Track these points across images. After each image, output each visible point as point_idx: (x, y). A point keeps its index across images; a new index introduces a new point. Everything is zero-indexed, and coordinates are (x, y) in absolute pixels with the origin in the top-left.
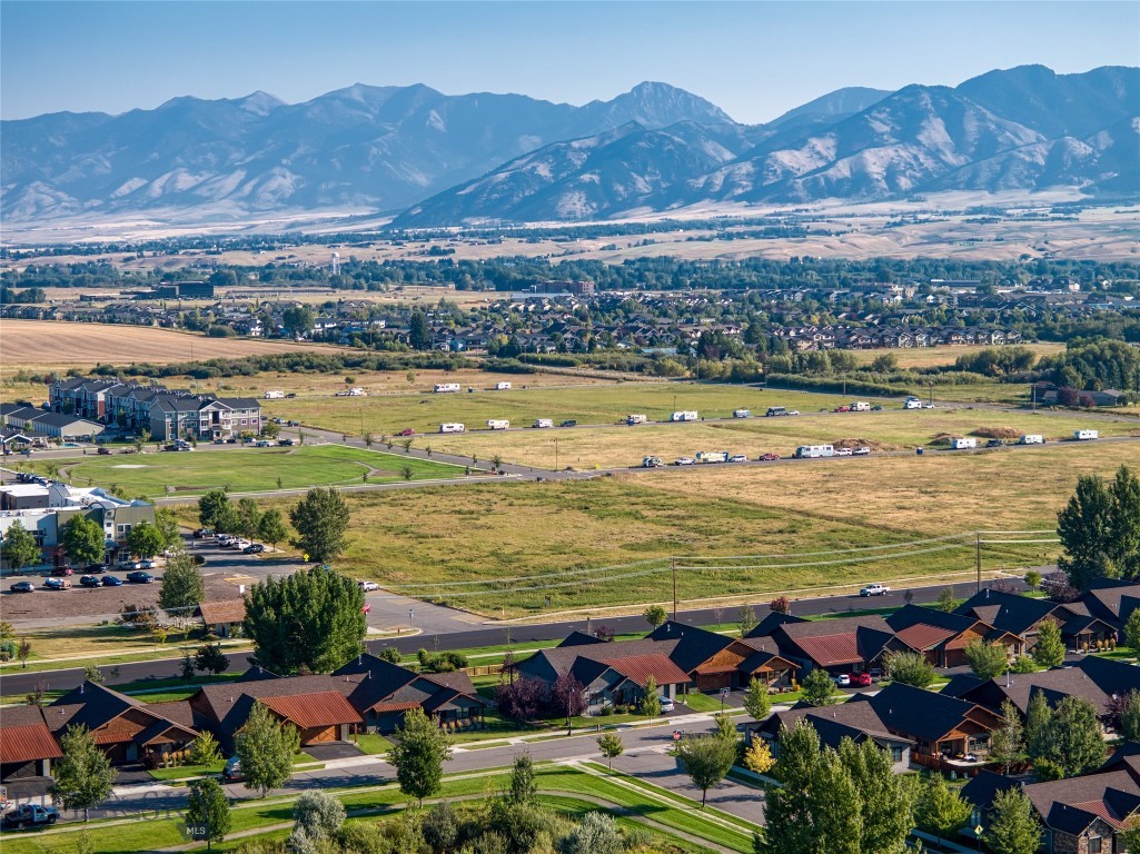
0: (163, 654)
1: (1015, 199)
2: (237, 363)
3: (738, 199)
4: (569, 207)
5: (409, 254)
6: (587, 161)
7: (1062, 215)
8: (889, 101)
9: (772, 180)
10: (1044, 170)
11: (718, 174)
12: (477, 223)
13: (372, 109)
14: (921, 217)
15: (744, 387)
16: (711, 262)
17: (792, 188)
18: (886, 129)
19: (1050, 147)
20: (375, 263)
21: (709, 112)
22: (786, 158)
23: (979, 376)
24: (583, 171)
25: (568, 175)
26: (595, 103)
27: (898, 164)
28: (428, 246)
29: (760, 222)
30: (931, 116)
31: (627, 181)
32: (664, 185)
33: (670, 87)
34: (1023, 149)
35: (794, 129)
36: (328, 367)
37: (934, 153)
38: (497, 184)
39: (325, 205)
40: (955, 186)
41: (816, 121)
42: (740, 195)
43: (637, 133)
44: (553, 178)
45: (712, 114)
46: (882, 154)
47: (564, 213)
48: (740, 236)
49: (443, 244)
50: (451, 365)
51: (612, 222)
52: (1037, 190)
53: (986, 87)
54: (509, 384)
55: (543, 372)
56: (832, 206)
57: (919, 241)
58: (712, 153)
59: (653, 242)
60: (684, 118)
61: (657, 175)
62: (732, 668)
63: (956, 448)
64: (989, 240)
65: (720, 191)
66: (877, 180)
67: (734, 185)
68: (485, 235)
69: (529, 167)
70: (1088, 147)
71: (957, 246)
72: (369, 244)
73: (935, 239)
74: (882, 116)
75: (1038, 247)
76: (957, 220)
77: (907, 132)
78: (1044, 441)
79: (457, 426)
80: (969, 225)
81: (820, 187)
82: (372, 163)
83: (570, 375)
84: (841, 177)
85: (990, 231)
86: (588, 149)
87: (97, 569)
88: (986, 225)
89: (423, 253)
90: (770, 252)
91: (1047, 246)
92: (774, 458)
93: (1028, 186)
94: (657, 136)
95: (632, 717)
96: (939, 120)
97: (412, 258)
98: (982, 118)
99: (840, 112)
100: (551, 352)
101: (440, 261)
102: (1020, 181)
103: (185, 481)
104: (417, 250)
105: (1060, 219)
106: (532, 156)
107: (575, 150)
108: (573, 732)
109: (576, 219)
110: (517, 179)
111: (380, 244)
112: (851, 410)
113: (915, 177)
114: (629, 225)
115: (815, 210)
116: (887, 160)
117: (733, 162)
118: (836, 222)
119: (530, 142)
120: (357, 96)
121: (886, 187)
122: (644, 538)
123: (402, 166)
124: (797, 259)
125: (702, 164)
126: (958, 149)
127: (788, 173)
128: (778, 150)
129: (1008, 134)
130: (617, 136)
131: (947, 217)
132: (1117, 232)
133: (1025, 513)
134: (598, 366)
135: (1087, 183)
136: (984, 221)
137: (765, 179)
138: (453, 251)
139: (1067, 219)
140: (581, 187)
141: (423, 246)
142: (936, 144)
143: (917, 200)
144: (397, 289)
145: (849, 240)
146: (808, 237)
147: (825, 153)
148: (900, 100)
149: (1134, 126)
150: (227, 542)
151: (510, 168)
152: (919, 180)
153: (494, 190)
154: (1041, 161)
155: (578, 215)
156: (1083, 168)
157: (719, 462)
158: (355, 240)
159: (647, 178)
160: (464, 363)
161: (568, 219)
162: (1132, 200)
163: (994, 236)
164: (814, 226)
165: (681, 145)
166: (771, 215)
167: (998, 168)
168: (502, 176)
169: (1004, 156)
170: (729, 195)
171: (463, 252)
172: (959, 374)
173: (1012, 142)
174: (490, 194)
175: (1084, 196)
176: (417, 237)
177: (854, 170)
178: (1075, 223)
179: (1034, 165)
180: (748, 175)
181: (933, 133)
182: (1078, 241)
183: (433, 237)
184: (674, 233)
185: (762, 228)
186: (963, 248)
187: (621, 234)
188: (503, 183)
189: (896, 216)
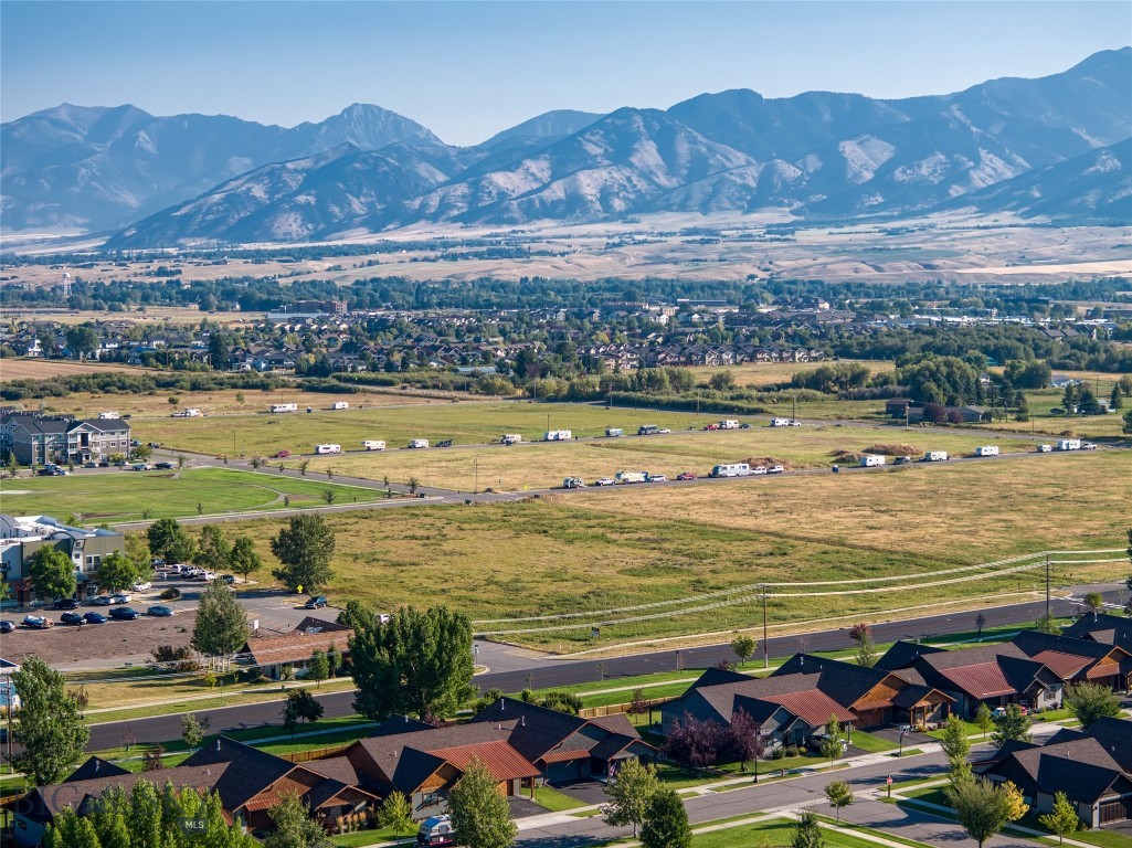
0: (229, 699)
1: (728, 220)
2: (46, 384)
3: (455, 220)
4: (285, 228)
5: (136, 275)
6: (303, 183)
7: (778, 236)
8: (601, 123)
9: (487, 201)
10: (755, 193)
11: (433, 195)
12: (193, 244)
13: (80, 130)
14: (637, 238)
15: (584, 405)
16: (443, 282)
17: (507, 209)
18: (599, 151)
19: (761, 169)
20: (102, 283)
21: (419, 134)
22: (500, 179)
23: (819, 394)
24: (298, 192)
25: (284, 196)
26: (305, 125)
27: (612, 186)
28: (155, 265)
29: (480, 244)
30: (643, 138)
31: (342, 202)
32: (379, 207)
33: (381, 109)
34: (734, 171)
35: (507, 150)
36: (141, 387)
37: (647, 175)
38: (212, 206)
39: (34, 226)
40: (668, 208)
41: (528, 143)
42: (455, 216)
43: (352, 154)
44: (269, 199)
45: (421, 135)
46: (596, 175)
47: (280, 233)
48: (464, 256)
49: (168, 265)
50: (268, 385)
51: (331, 244)
52: (749, 211)
53: (696, 111)
54: (346, 405)
55: (364, 391)
56: (547, 227)
57: (644, 261)
58: (425, 174)
59: (377, 263)
60: (395, 140)
61: (372, 197)
62: (886, 703)
63: (865, 466)
64: (713, 261)
65: (435, 213)
66: (592, 201)
67: (450, 206)
68: (208, 256)
69: (244, 189)
70: (797, 170)
71: (682, 267)
72: (92, 265)
73: (657, 260)
74: (595, 138)
75: (763, 267)
76: (676, 241)
77: (620, 154)
78: (948, 458)
79: (333, 448)
80: (689, 246)
81: (535, 209)
82: (82, 184)
83: (394, 394)
84: (556, 199)
85: (712, 251)
86: (303, 170)
87: (69, 604)
88: (706, 245)
89: (149, 274)
90: (499, 272)
91: (771, 267)
92: (692, 478)
93: (740, 208)
94: (372, 157)
95: (806, 759)
96: (651, 143)
97: (138, 279)
98: (694, 141)
99: (550, 134)
100: (362, 371)
101: (168, 282)
102: (733, 203)
103: (88, 507)
104: (143, 271)
105: (779, 240)
106: (248, 177)
107: (290, 172)
108: (759, 778)
109: (292, 241)
110: (233, 200)
111: (103, 265)
112: (721, 428)
113: (629, 199)
114: (350, 246)
115: (532, 232)
116: (600, 183)
117: (445, 184)
118: (557, 243)
119: (240, 164)
120: (64, 116)
121: (601, 208)
122: (638, 563)
123: (112, 187)
124: (526, 279)
125: (417, 186)
126: (671, 170)
127: (503, 195)
128: (494, 171)
129: (719, 157)
130: (332, 157)
131: (664, 238)
132: (836, 252)
133: (1000, 531)
134: (418, 385)
135: (797, 205)
136: (703, 242)
137: (481, 201)
138: (180, 272)
139: (785, 240)
140: (297, 208)
141: (148, 267)
142: (648, 166)
143: (632, 221)
144: (139, 310)
145: (575, 261)
146: (532, 258)
147: (539, 175)
148: (612, 122)
149: (841, 150)
150: (191, 572)
151: (226, 188)
152: (633, 202)
153: (209, 211)
154: (753, 184)
155: (294, 235)
156: (792, 191)
157: (639, 482)
158: (75, 260)
159: (362, 199)
160: (281, 382)
161: (284, 240)
162: (842, 221)
163: (716, 257)
164: (535, 247)
165: (396, 166)
166: (488, 236)
167: (710, 189)
168: (217, 197)
169: (716, 178)
170: (444, 217)
171: (189, 274)
172: (799, 391)
173: (724, 165)
174: (205, 215)
175: (794, 218)
176: (139, 258)
177: (569, 192)
178: (793, 244)
179: (745, 187)
180: (463, 196)
181: (646, 156)
182: (801, 262)
183: (156, 258)
184: (397, 254)
185: (484, 249)
186: (687, 268)
187: (346, 254)
188: (217, 204)
189: (613, 236)
